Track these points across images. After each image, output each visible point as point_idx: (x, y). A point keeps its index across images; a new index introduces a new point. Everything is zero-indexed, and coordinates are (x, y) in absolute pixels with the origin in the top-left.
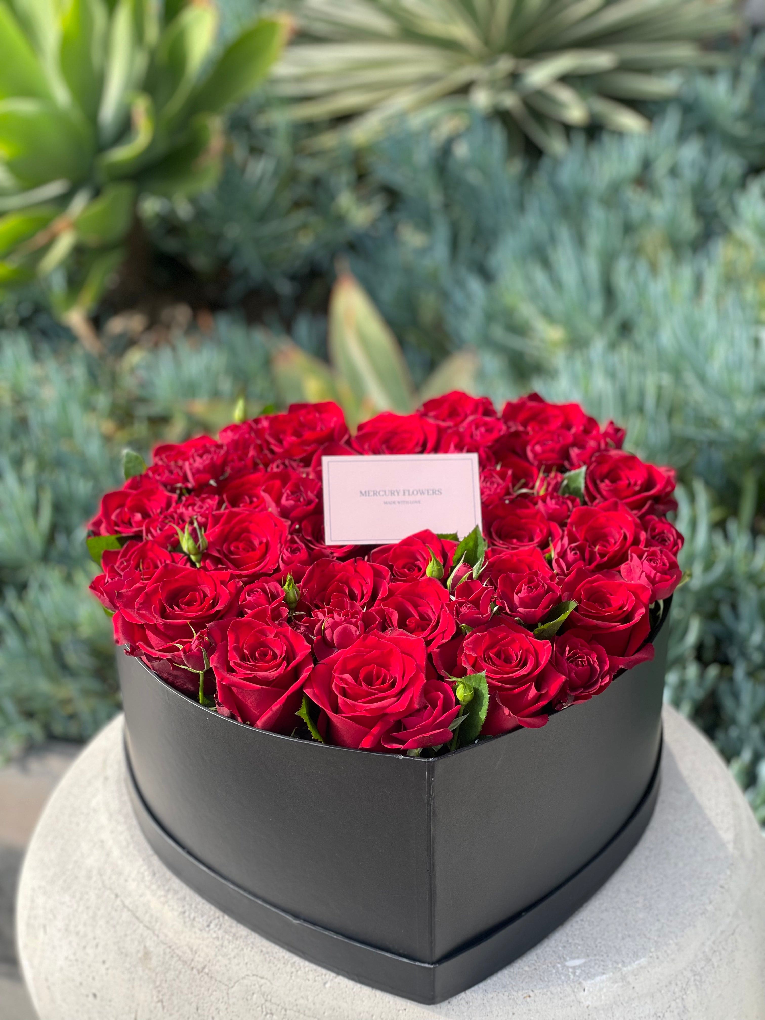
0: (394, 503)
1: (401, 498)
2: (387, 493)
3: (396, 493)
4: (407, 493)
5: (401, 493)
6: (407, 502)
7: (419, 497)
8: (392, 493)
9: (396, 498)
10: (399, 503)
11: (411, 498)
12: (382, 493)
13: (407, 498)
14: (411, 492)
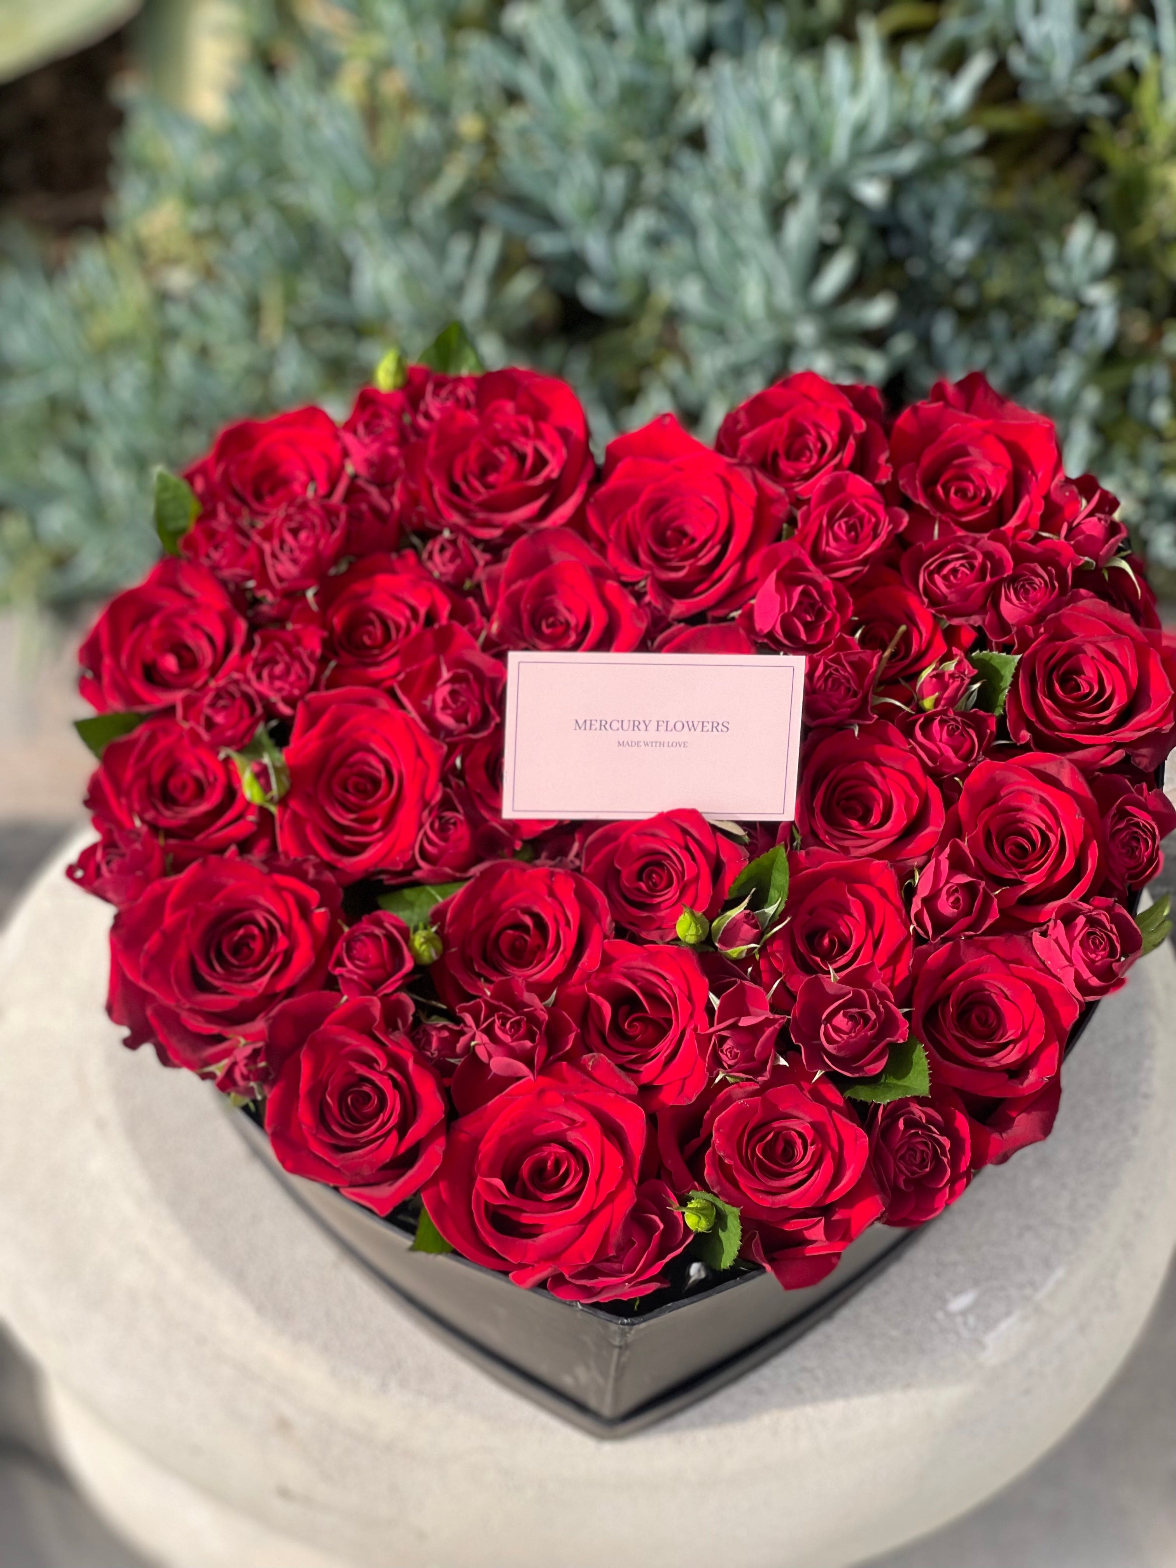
0: (638, 744)
1: (652, 735)
2: (625, 726)
3: (642, 726)
4: (663, 728)
5: (653, 726)
6: (662, 744)
7: (685, 735)
8: (635, 726)
9: (641, 735)
10: (646, 744)
11: (671, 737)
12: (615, 725)
13: (663, 736)
14: (671, 726)
